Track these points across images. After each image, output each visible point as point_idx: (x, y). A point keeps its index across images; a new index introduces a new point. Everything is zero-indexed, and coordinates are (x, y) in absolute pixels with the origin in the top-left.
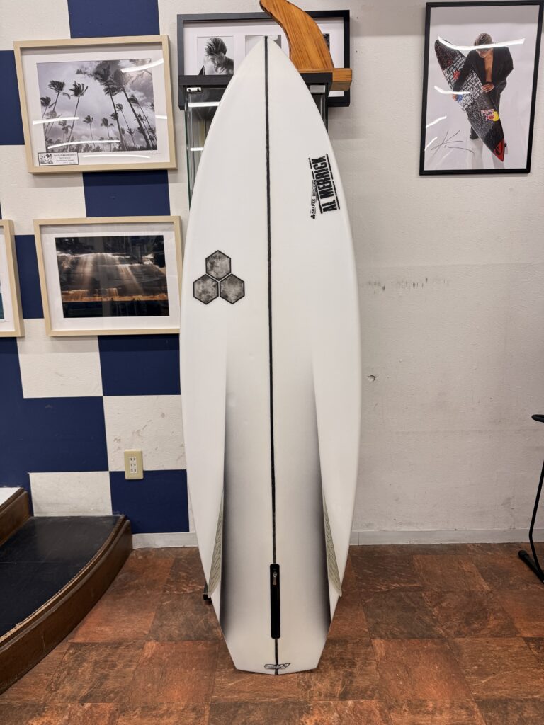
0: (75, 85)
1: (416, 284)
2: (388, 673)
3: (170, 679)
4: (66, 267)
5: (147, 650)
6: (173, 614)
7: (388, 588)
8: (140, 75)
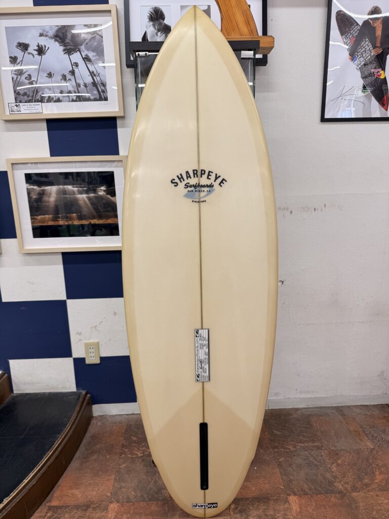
0: (38, 46)
1: (316, 209)
4: (34, 197)
5: (110, 512)
6: (129, 477)
7: (295, 447)
8: (93, 38)
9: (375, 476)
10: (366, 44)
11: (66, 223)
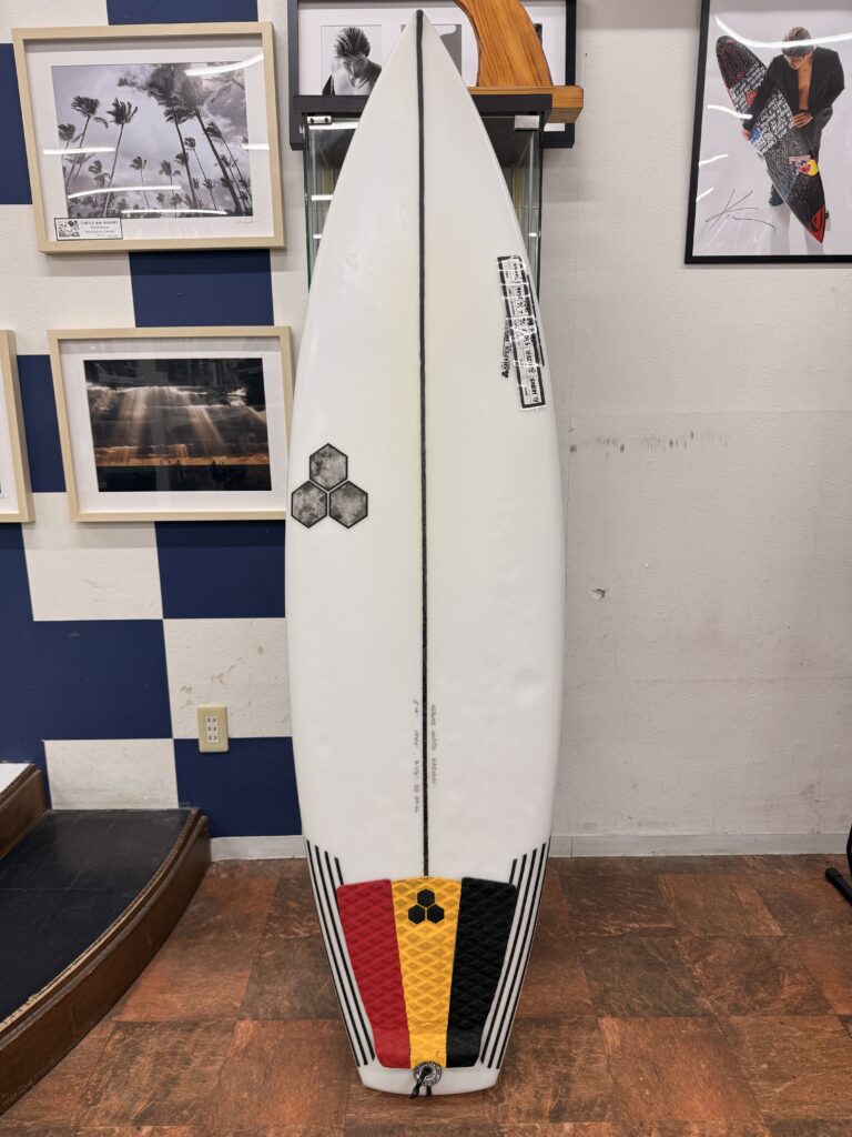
0: (116, 105)
1: (674, 442)
2: (626, 1075)
3: (278, 1085)
5: (239, 1035)
6: (280, 973)
7: (621, 930)
8: (225, 89)
9: (782, 987)
10: (779, 105)
11: (166, 463)
